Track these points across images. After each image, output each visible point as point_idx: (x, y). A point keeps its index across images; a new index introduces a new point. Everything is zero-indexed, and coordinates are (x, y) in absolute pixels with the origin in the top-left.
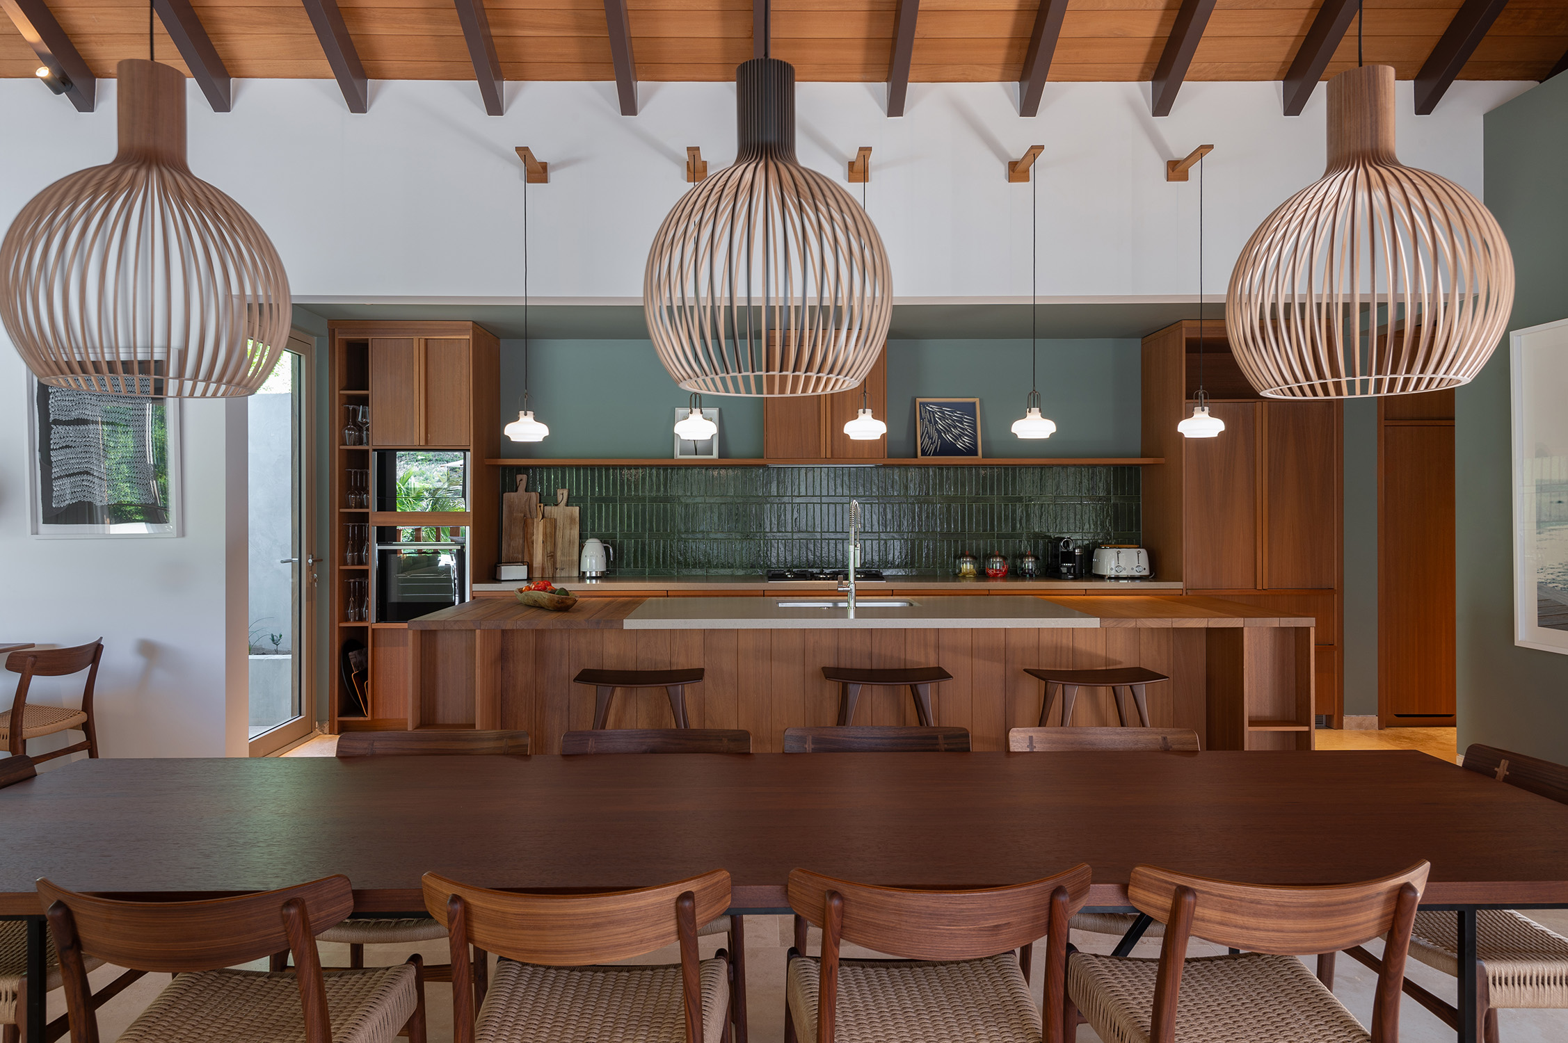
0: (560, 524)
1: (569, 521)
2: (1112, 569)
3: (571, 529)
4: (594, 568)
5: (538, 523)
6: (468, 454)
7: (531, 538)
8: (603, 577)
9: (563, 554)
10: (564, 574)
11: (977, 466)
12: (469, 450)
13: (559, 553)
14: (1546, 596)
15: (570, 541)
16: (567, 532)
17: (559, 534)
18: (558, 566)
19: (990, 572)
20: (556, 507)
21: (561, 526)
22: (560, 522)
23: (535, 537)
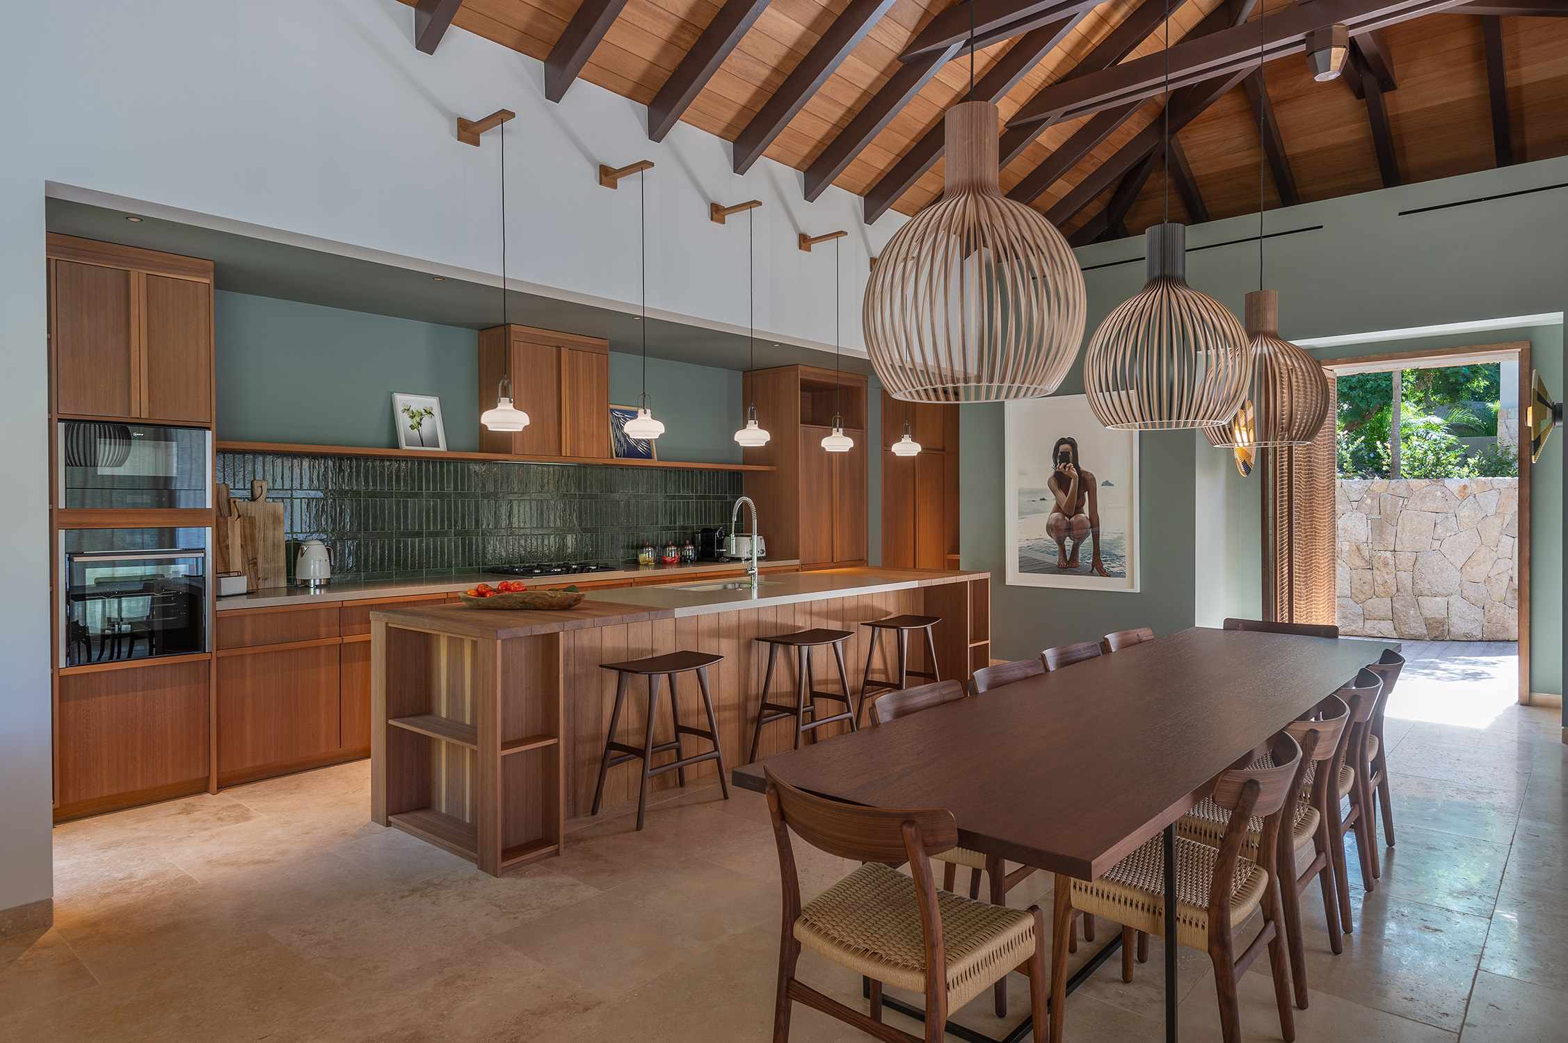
0: (259, 522)
1: (271, 520)
2: (747, 553)
3: (274, 529)
4: (318, 575)
5: (233, 524)
6: (209, 434)
7: (225, 541)
8: (328, 585)
9: (266, 560)
10: (268, 585)
11: (652, 468)
12: (209, 429)
13: (260, 560)
14: (1024, 555)
15: (274, 545)
16: (270, 534)
17: (259, 536)
18: (260, 575)
19: (667, 559)
20: (254, 503)
21: (262, 526)
22: (260, 522)
23: (230, 541)
